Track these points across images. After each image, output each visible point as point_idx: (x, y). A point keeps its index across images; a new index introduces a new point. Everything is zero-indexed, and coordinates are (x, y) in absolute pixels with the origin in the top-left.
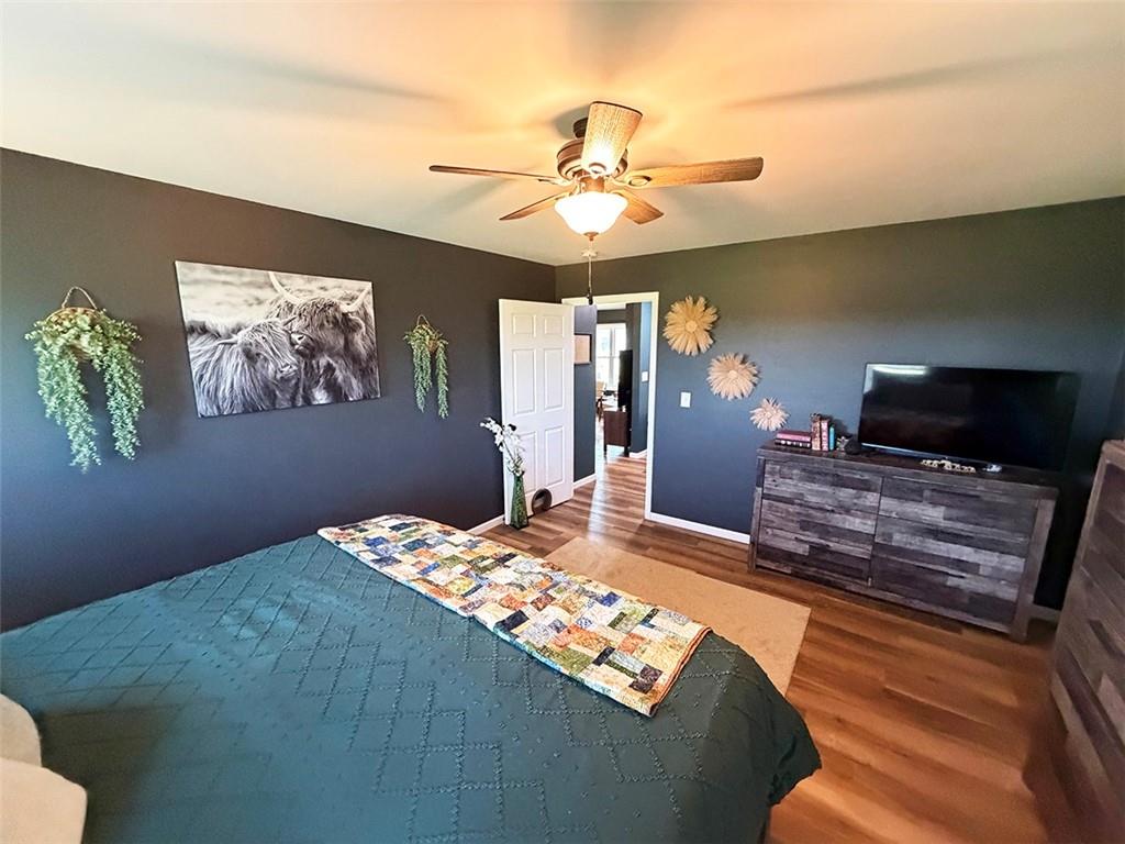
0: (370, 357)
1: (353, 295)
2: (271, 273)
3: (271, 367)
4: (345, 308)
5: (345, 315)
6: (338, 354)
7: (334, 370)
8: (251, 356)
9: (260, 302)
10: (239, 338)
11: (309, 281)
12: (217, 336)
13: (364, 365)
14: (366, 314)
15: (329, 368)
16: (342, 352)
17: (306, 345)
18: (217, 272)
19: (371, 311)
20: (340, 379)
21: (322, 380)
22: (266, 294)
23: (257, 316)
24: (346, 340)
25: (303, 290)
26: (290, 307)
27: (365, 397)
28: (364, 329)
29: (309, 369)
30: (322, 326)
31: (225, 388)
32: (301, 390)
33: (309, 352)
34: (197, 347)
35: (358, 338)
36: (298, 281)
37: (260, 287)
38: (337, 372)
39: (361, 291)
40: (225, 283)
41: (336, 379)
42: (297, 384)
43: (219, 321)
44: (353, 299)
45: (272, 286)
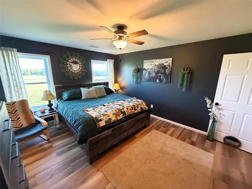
0: (169, 74)
1: (167, 61)
2: (154, 60)
3: (151, 75)
4: (165, 64)
5: (165, 66)
6: (162, 73)
7: (161, 76)
8: (149, 73)
9: (152, 65)
10: (148, 70)
11: (159, 60)
12: (146, 70)
13: (167, 76)
14: (170, 65)
15: (160, 76)
16: (163, 73)
17: (157, 72)
18: (147, 61)
19: (171, 65)
20: (162, 78)
21: (158, 78)
22: (153, 63)
23: (151, 67)
24: (164, 70)
25: (158, 62)
26: (156, 65)
27: (166, 83)
28: (168, 68)
29: (157, 76)
30: (160, 68)
31: (146, 77)
32: (155, 80)
33: (157, 73)
34: (144, 71)
35: (167, 71)
36: (158, 60)
37: (152, 62)
38: (161, 77)
39: (169, 60)
40: (148, 62)
41: (161, 78)
42: (154, 78)
43: (146, 68)
44: (167, 62)
45: (154, 62)
